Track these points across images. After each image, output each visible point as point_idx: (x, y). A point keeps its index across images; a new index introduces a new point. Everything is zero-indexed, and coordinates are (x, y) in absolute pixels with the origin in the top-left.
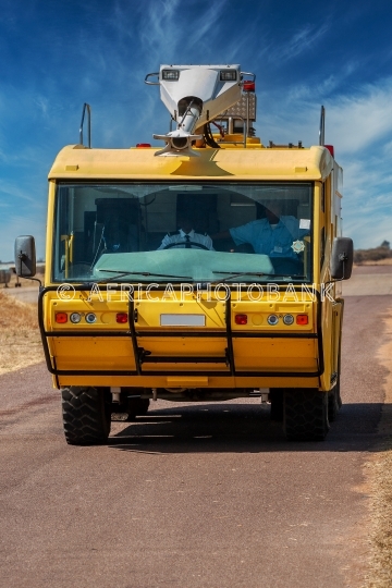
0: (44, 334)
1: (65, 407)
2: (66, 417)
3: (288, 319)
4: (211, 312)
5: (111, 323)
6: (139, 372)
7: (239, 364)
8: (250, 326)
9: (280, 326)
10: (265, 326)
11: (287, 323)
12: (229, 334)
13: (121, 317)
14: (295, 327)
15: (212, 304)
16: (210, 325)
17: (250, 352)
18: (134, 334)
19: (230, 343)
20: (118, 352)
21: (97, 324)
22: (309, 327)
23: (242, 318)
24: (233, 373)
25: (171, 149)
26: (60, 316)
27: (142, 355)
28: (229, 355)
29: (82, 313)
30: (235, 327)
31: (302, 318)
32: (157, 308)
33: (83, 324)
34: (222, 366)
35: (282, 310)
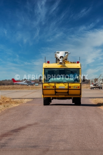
0: (43, 89)
1: (44, 100)
2: (44, 101)
3: (76, 87)
4: (66, 86)
5: (52, 88)
6: (55, 95)
7: (69, 94)
8: (71, 88)
9: (75, 88)
10: (73, 88)
11: (76, 88)
12: (68, 89)
13: (53, 87)
14: (77, 88)
15: (66, 85)
16: (66, 88)
17: (71, 92)
18: (55, 89)
19: (68, 91)
20: (53, 92)
21: (50, 88)
22: (79, 88)
23: (70, 87)
24: (68, 95)
25: (60, 64)
26: (45, 87)
27: (56, 92)
28: (68, 92)
29: (48, 86)
30: (69, 88)
31: (78, 87)
32: (58, 86)
33: (48, 88)
34: (67, 94)
35: (76, 86)
